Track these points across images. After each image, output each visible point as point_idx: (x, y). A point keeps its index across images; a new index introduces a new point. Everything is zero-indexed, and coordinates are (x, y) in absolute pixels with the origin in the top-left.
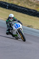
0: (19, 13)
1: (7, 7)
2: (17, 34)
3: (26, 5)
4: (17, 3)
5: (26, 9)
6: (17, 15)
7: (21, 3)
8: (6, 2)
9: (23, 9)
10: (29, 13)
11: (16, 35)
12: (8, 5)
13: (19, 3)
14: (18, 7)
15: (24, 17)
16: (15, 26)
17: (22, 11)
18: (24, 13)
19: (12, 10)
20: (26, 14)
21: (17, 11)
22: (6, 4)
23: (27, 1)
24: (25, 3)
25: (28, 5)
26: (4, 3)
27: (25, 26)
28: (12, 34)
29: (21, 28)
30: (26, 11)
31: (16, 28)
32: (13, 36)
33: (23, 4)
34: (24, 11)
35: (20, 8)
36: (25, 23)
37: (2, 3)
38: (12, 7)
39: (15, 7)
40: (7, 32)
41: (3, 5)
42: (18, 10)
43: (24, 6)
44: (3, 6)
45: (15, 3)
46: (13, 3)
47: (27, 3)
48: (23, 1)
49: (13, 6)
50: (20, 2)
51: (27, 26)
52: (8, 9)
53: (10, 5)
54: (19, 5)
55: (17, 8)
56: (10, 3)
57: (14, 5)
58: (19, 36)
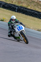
0: (28, 16)
1: (16, 10)
2: (20, 36)
3: (36, 8)
4: (27, 5)
5: (36, 13)
6: (26, 18)
7: (31, 6)
8: (15, 4)
9: (33, 12)
10: (39, 16)
11: (19, 38)
12: (17, 8)
13: (28, 5)
14: (28, 10)
15: (34, 20)
16: (17, 28)
17: (32, 14)
18: (34, 16)
19: (22, 13)
20: (36, 17)
21: (26, 14)
22: (15, 7)
23: (37, 4)
24: (35, 6)
25: (39, 8)
26: (13, 6)
27: (35, 30)
28: (14, 36)
29: (23, 30)
30: (36, 14)
31: (19, 30)
32: (15, 38)
33: (33, 7)
34: (34, 14)
35: (30, 11)
36: (35, 27)
37: (11, 5)
38: (21, 10)
39: (24, 10)
40: (9, 34)
41: (12, 7)
42: (28, 13)
43: (34, 9)
44: (12, 9)
45: (25, 5)
46: (22, 6)
47: (37, 5)
48: (33, 4)
49: (22, 8)
50: (30, 4)
51: (37, 30)
52: (17, 12)
53: (20, 7)
54: (29, 8)
55: (26, 11)
56: (19, 5)
57: (24, 8)
58: (22, 38)
